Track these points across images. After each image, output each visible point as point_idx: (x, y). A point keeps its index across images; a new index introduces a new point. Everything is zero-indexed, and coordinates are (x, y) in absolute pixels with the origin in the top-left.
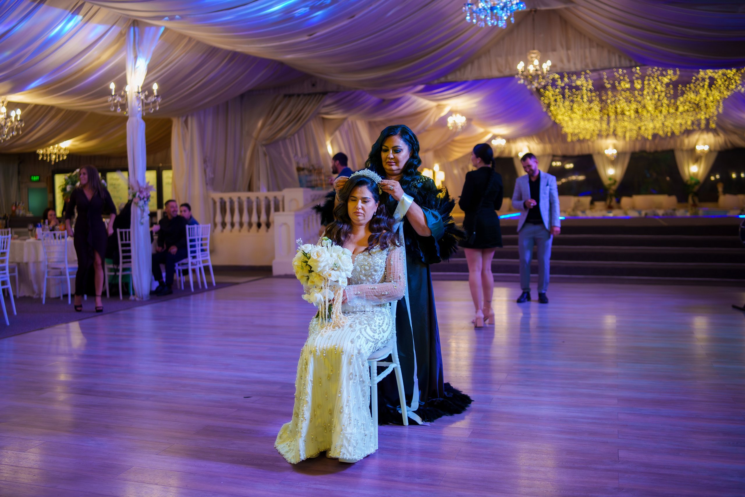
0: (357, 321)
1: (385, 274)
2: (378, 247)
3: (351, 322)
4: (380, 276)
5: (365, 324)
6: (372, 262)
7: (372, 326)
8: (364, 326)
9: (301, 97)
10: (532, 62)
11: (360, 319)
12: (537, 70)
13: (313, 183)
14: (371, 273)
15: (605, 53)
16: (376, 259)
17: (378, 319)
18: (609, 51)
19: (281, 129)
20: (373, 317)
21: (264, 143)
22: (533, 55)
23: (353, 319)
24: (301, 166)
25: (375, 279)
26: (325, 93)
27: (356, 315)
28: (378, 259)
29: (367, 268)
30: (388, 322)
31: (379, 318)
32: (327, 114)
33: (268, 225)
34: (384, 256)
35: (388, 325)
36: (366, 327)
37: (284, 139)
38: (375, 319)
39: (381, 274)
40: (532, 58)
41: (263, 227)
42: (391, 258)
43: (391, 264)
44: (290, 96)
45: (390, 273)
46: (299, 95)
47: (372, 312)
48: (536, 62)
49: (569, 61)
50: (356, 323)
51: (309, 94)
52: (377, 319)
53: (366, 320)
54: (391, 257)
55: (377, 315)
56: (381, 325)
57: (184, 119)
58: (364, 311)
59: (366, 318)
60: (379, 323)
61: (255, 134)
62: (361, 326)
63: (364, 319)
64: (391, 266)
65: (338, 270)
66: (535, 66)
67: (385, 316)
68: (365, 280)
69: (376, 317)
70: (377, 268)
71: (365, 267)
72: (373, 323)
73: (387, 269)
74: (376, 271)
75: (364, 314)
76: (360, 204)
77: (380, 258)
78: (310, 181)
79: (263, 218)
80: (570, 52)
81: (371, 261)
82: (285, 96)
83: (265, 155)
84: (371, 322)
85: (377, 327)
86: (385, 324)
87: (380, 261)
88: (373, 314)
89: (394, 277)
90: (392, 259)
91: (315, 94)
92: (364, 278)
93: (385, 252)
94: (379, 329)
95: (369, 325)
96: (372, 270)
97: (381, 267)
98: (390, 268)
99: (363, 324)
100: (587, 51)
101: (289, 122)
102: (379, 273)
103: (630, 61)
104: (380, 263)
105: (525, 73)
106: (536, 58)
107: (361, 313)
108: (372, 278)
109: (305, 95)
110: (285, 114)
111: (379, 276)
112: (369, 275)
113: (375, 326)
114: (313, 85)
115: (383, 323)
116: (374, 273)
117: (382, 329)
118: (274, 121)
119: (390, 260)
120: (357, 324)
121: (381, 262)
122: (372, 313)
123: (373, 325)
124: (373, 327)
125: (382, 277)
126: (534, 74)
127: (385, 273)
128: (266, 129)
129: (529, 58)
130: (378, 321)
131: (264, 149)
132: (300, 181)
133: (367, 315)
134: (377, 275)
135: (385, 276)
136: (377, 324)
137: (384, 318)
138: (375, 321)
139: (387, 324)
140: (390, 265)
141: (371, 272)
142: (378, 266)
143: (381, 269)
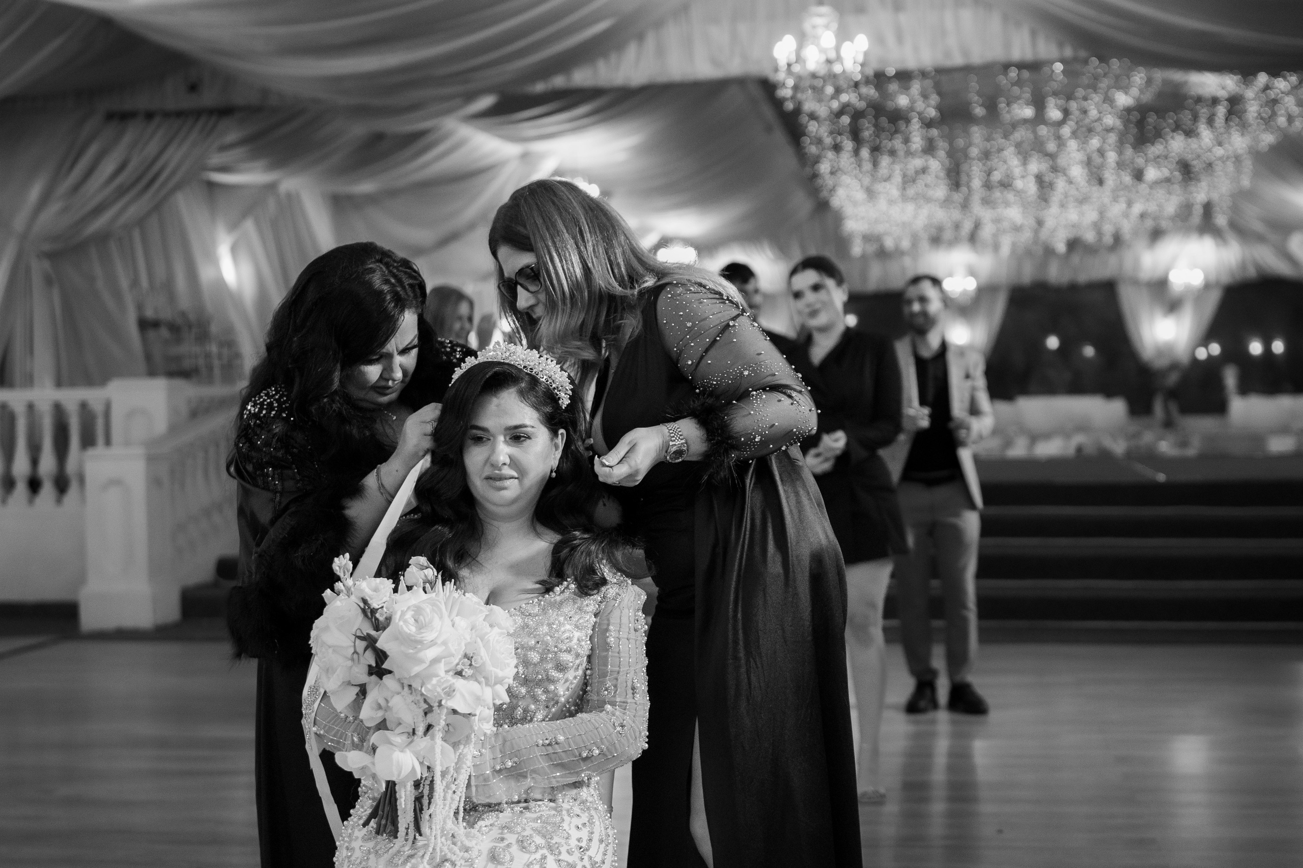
0: (511, 838)
1: (585, 675)
2: (567, 588)
3: (492, 841)
4: (572, 683)
5: (538, 848)
6: (551, 637)
7: (560, 853)
8: (538, 856)
9: (157, 120)
10: (816, 39)
11: (519, 829)
12: (829, 62)
13: (187, 364)
14: (547, 675)
15: (995, 23)
16: (563, 629)
17: (573, 826)
18: (1005, 18)
19: (98, 210)
20: (558, 819)
21: (47, 247)
22: (819, 21)
23: (495, 833)
24: (149, 313)
25: (556, 695)
26: (225, 112)
27: (501, 815)
28: (568, 627)
29: (534, 657)
30: (603, 832)
31: (577, 821)
32: (224, 169)
33: (62, 485)
34: (588, 617)
35: (603, 845)
36: (544, 857)
37: (102, 238)
38: (565, 825)
39: (575, 678)
40: (814, 27)
41: (48, 490)
42: (608, 625)
43: (608, 644)
44: (125, 117)
45: (604, 675)
46: (149, 116)
47: (551, 800)
48: (828, 39)
49: (900, 38)
50: (509, 846)
51: (179, 114)
52: (569, 824)
53: (539, 832)
54: (608, 620)
55: (568, 811)
56: (584, 844)
58: (526, 801)
59: (538, 825)
60: (579, 840)
61: (19, 223)
62: (527, 856)
63: (532, 829)
64: (607, 650)
65: (473, 677)
66: (823, 51)
67: (593, 812)
68: (524, 697)
69: (566, 818)
70: (566, 657)
71: (525, 655)
72: (563, 841)
73: (596, 661)
74: (561, 667)
75: (525, 808)
76: (503, 451)
77: (577, 626)
78: (178, 359)
79: (47, 464)
80: (903, 18)
81: (547, 634)
82: (110, 116)
83: (48, 281)
84: (556, 839)
85: (577, 854)
86: (595, 843)
87: (577, 634)
88: (555, 809)
89: (615, 686)
90: (611, 627)
91: (197, 114)
92: (523, 690)
93: (591, 603)
94: (582, 859)
95: (550, 848)
96: (550, 666)
97: (578, 655)
98: (606, 657)
99: (533, 848)
100: (949, 17)
101: (122, 191)
102: (570, 675)
103: (1061, 45)
104: (575, 641)
105: (797, 68)
106: (827, 27)
107: (518, 808)
108: (546, 691)
109: (167, 115)
110: (108, 167)
111: (568, 684)
112: (540, 680)
113: (569, 852)
114: (193, 88)
115: (590, 840)
116: (554, 674)
117: (590, 858)
118: (77, 188)
119: (607, 630)
120: (515, 849)
121: (578, 640)
122: (552, 804)
123: (563, 849)
124: (564, 856)
125: (577, 686)
126: (822, 71)
127: (588, 672)
128: (54, 208)
129: (807, 26)
130: (575, 834)
131: (46, 265)
132: (148, 357)
133: (539, 814)
134: (563, 681)
135: (586, 684)
136: (573, 843)
137: (591, 822)
138: (566, 835)
139: (601, 841)
140: (606, 647)
141: (546, 671)
142: (569, 651)
143: (578, 662)
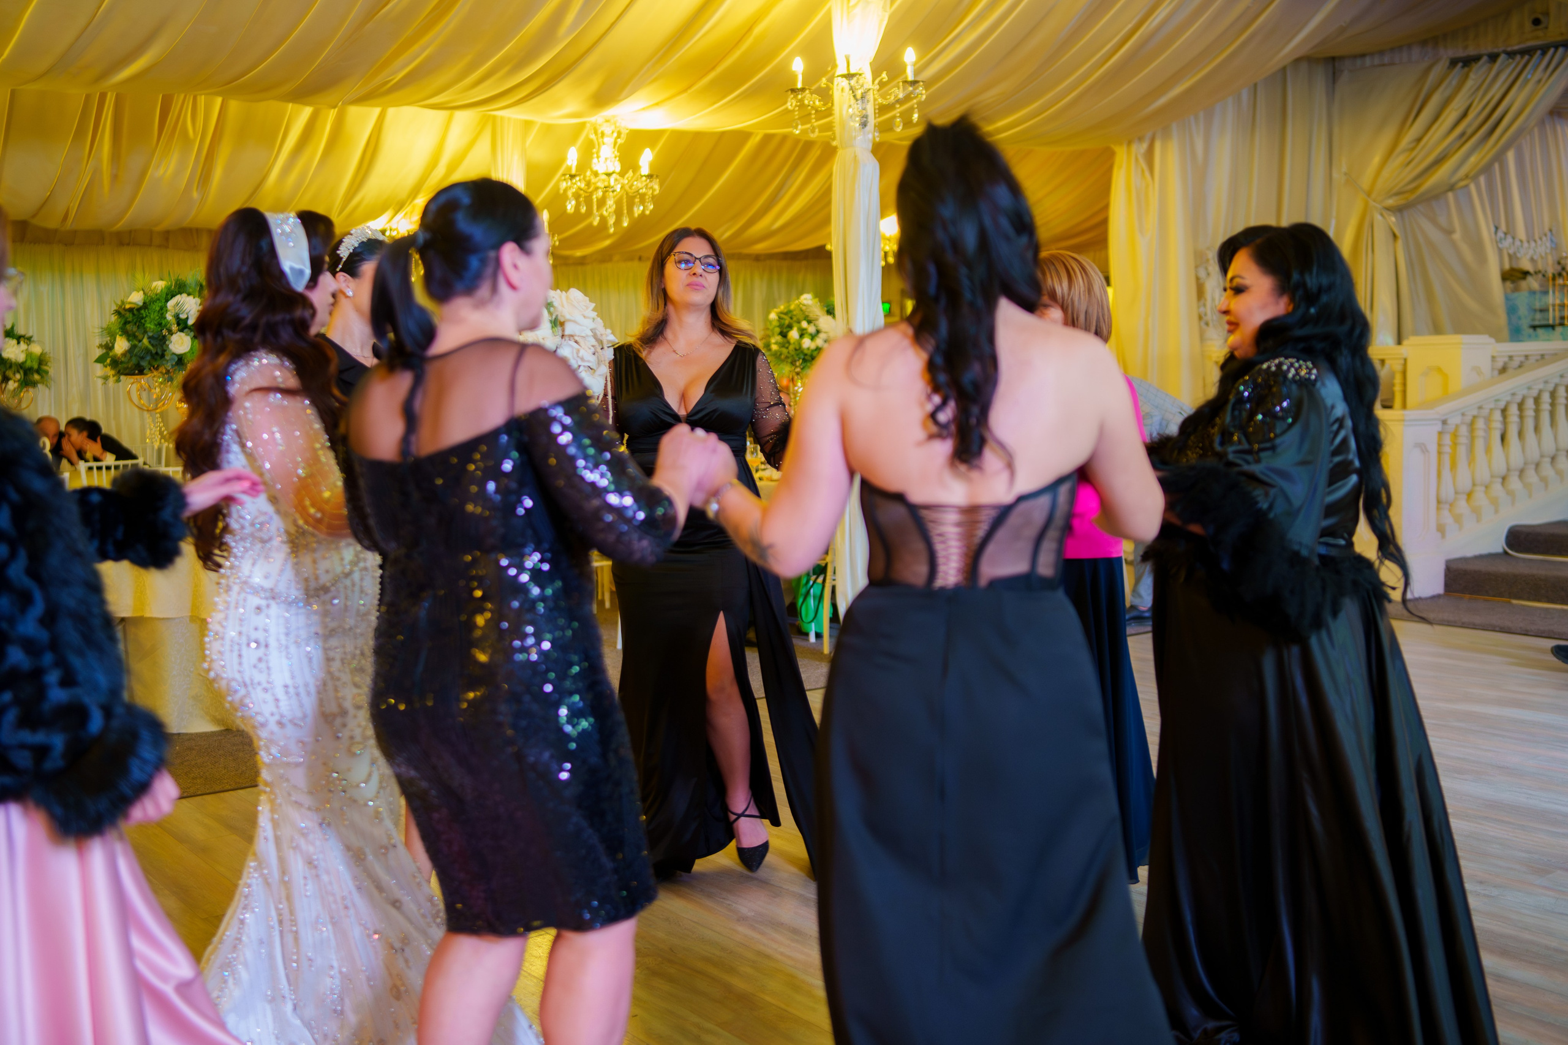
9: (1503, 57)
13: (1552, 317)
19: (1439, 161)
21: (1390, 203)
44: (1468, 62)
46: (1494, 57)
51: (1528, 52)
57: (1144, 146)
61: (1366, 181)
78: (1544, 310)
82: (1453, 63)
83: (1393, 237)
91: (1542, 49)
109: (1511, 54)
110: (1451, 115)
114: (1536, 21)
118: (1420, 138)
128: (1398, 161)
131: (1391, 219)
132: (1511, 310)
